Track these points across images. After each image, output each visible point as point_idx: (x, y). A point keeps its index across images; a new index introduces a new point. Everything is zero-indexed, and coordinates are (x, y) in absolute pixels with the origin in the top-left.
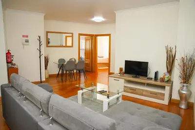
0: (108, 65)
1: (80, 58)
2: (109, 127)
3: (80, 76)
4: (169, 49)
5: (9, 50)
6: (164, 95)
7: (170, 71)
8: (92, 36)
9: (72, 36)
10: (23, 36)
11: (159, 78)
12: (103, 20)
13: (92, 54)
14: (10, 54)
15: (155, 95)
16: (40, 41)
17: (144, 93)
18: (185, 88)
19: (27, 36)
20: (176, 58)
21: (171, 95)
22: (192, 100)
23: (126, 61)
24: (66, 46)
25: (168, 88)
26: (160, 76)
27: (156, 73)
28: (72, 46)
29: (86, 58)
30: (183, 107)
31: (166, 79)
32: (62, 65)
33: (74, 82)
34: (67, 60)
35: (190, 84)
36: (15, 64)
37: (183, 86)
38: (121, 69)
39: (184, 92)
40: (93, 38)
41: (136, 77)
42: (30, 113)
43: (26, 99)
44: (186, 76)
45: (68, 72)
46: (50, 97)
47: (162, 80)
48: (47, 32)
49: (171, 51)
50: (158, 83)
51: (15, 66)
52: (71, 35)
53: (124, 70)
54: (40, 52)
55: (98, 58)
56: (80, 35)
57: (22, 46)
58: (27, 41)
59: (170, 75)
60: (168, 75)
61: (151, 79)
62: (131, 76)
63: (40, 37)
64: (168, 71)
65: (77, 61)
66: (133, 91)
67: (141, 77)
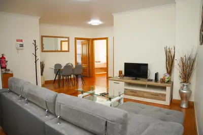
0: (106, 69)
1: (76, 63)
2: (122, 117)
3: (77, 81)
4: (168, 50)
5: (3, 55)
6: (165, 95)
7: (170, 72)
8: (88, 40)
9: (68, 41)
10: (17, 41)
11: (159, 79)
12: (101, 23)
13: (89, 58)
14: (5, 58)
15: (156, 96)
16: (35, 45)
17: (145, 95)
18: (185, 87)
19: (22, 41)
20: (175, 58)
21: (171, 96)
22: (192, 99)
23: (125, 64)
24: (61, 51)
25: (168, 89)
26: (160, 77)
27: (156, 75)
28: (68, 51)
29: (82, 63)
30: (184, 106)
31: (167, 80)
32: (58, 70)
33: (71, 88)
34: (63, 65)
35: (190, 83)
36: (9, 70)
37: (184, 85)
38: (120, 72)
39: (185, 92)
40: (90, 42)
41: (136, 79)
42: (34, 114)
43: (28, 101)
44: (185, 76)
45: (65, 78)
46: (57, 95)
47: (163, 81)
48: (42, 37)
49: (170, 52)
50: (159, 84)
51: (10, 72)
52: (67, 39)
53: (123, 73)
54: (36, 57)
55: (95, 63)
56: (76, 39)
57: (17, 51)
58: (22, 46)
59: (170, 76)
60: (168, 76)
61: (151, 80)
62: (131, 78)
63: (35, 41)
64: (168, 72)
65: (74, 66)
66: (134, 93)
67: (141, 79)
